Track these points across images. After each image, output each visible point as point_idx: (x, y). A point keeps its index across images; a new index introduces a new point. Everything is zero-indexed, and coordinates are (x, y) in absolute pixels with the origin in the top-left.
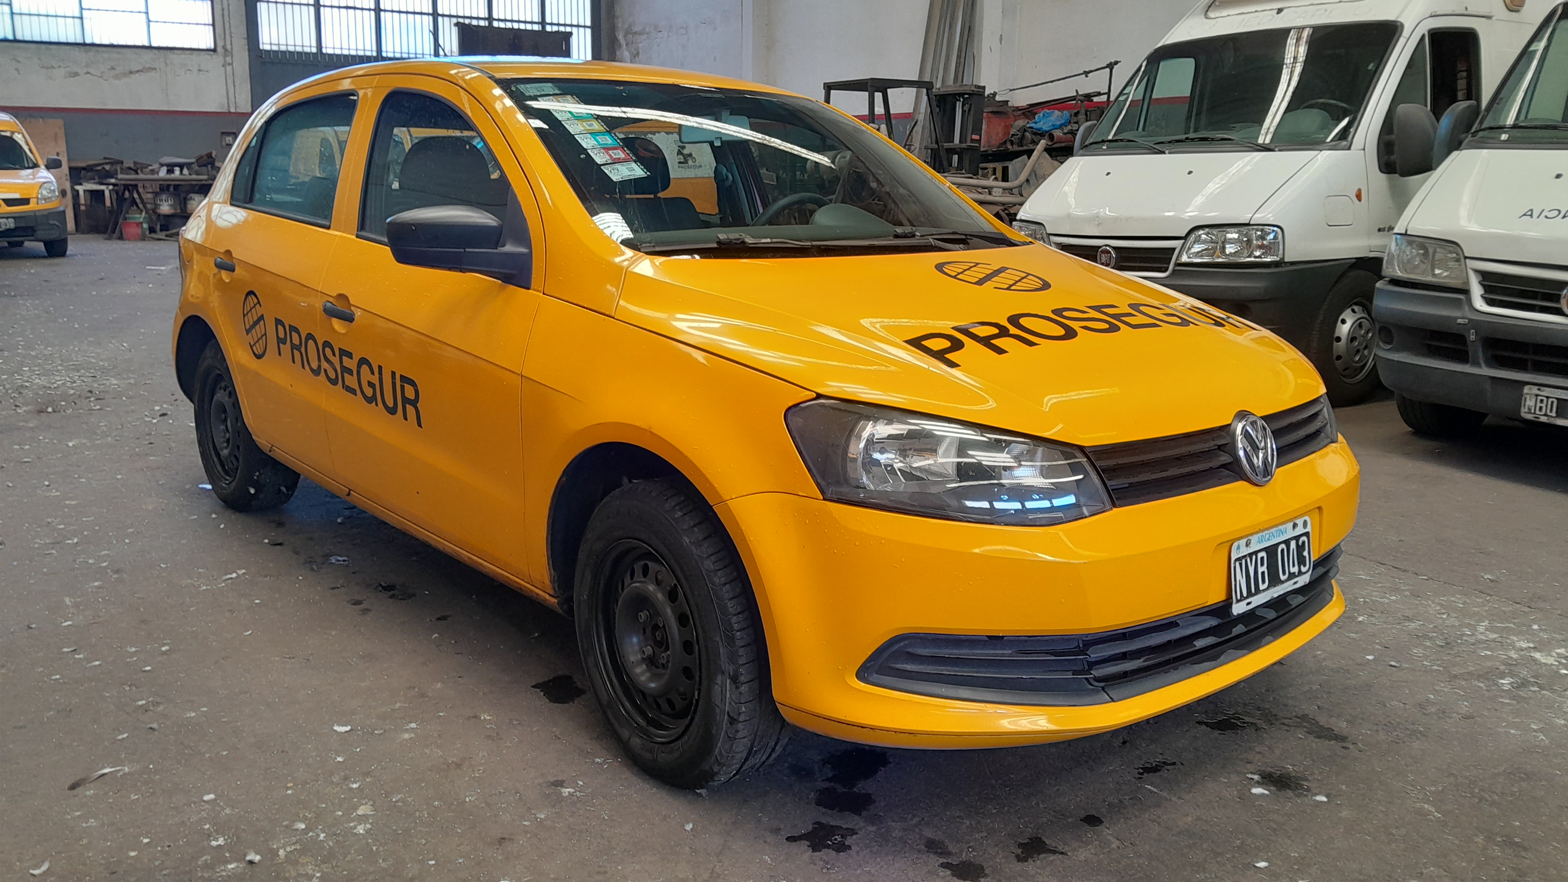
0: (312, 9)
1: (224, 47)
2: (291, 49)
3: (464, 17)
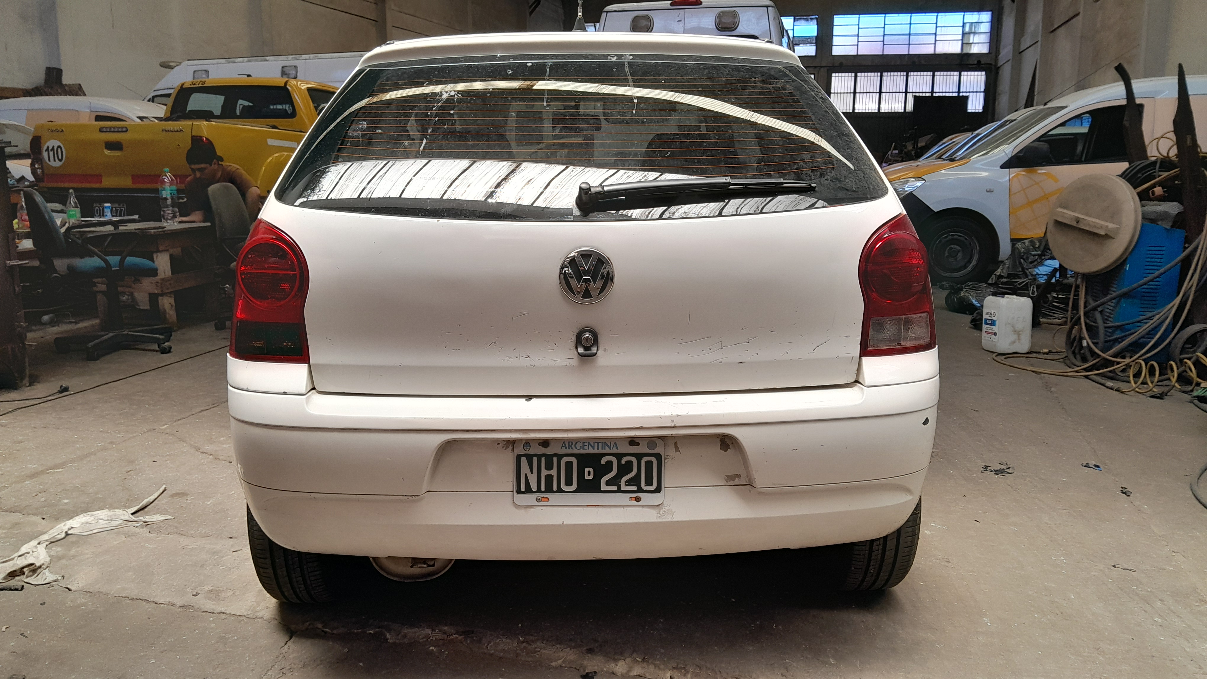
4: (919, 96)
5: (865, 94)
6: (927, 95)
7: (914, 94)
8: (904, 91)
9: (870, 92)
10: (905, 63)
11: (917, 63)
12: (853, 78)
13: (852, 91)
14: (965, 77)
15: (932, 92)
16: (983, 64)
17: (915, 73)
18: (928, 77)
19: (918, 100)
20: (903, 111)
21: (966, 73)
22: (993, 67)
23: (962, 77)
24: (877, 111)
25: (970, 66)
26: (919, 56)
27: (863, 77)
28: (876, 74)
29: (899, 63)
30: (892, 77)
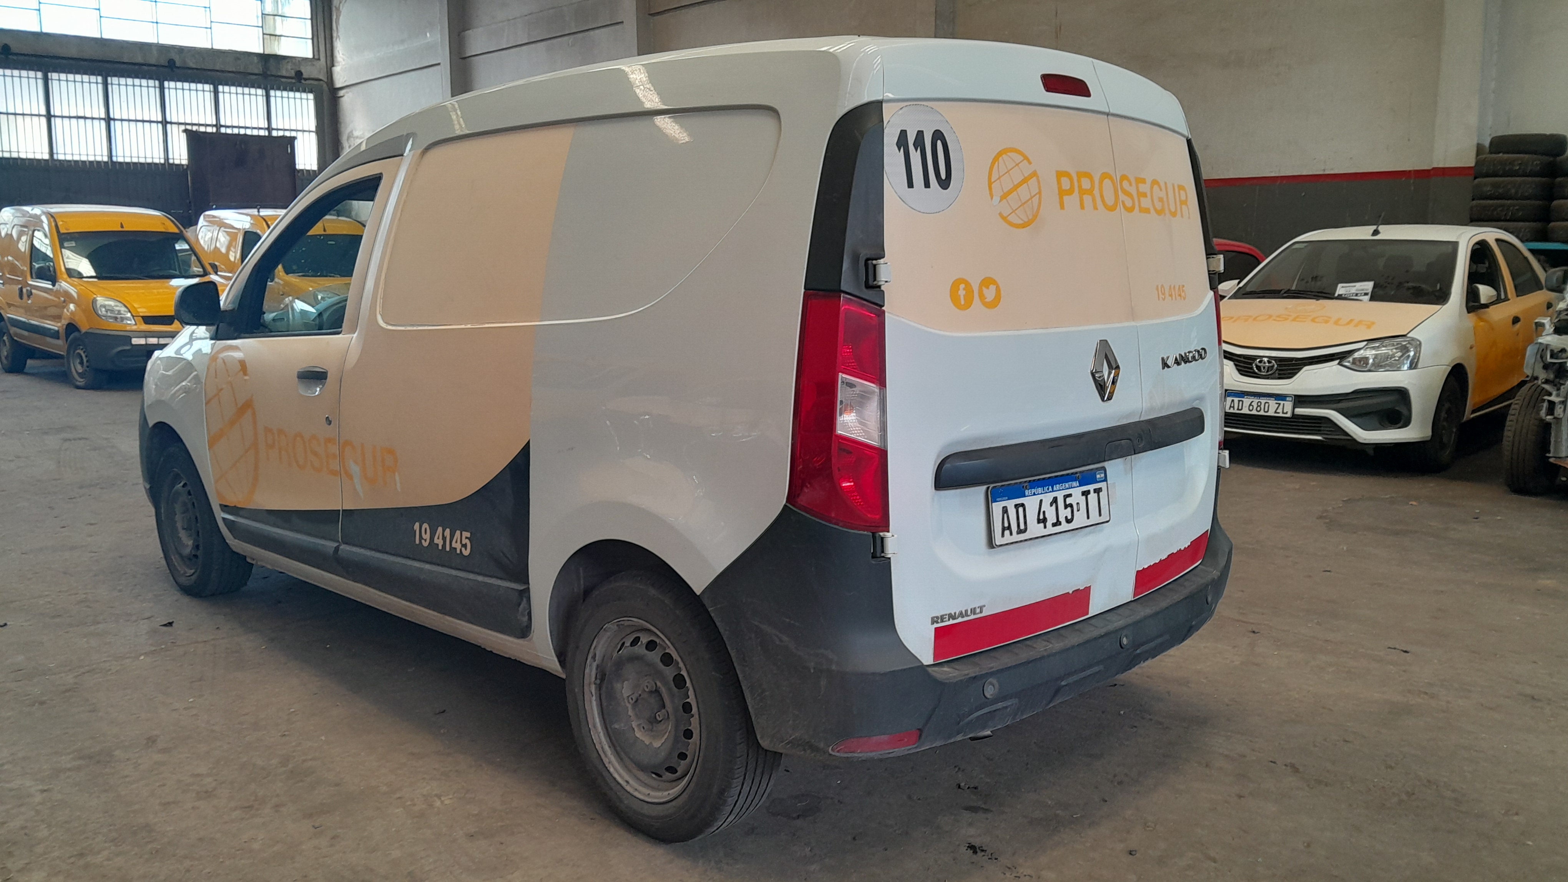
2: (23, 156)
3: (192, 124)
4: (196, 132)
5: (74, 121)
6: (210, 130)
7: (182, 127)
8: (160, 119)
9: (85, 118)
10: (153, 61)
11: (178, 64)
12: (40, 83)
13: (43, 111)
14: (279, 100)
15: (218, 126)
16: (306, 79)
17: (179, 85)
18: (207, 94)
19: (195, 139)
20: (162, 161)
21: (278, 93)
22: (325, 88)
23: (272, 100)
24: (105, 159)
25: (283, 80)
26: (181, 50)
27: (63, 84)
28: (93, 78)
29: (139, 60)
30: (130, 89)
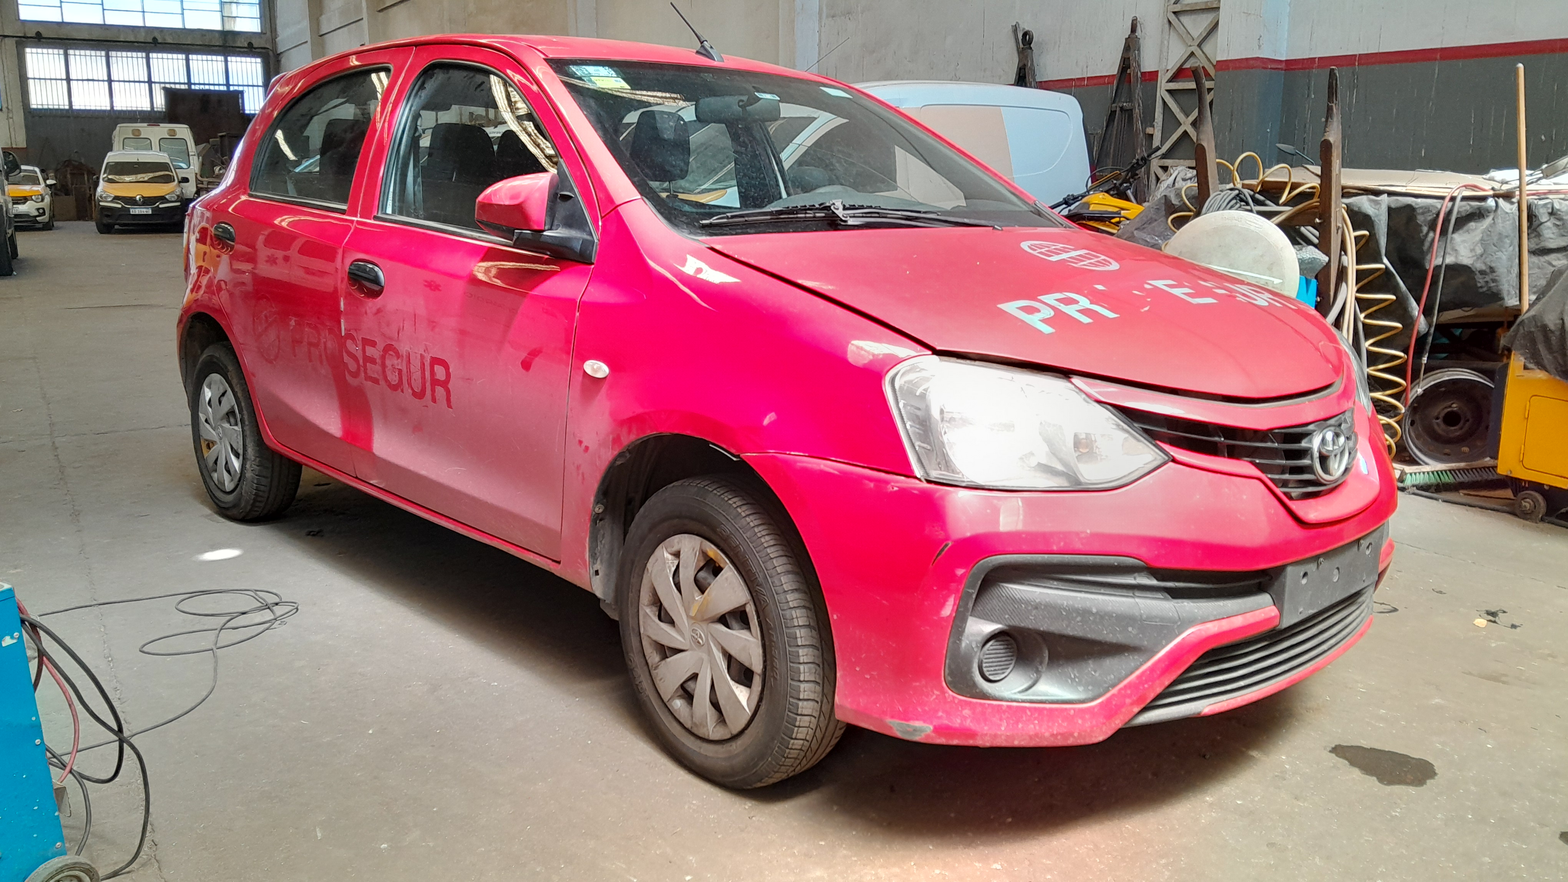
0: (65, 82)
1: (7, 108)
2: (51, 107)
3: (170, 83)
4: (171, 88)
5: (85, 83)
6: (183, 87)
7: (163, 85)
8: (146, 80)
9: (93, 80)
10: (141, 39)
11: (160, 41)
12: (62, 57)
13: (64, 77)
14: (234, 64)
15: (189, 84)
16: (255, 48)
17: (160, 55)
18: (180, 62)
19: (172, 95)
20: (149, 108)
21: (234, 59)
22: (271, 53)
23: (229, 64)
24: (108, 108)
25: (238, 49)
26: (161, 30)
27: (78, 57)
28: (98, 53)
29: (133, 39)
30: (125, 59)
